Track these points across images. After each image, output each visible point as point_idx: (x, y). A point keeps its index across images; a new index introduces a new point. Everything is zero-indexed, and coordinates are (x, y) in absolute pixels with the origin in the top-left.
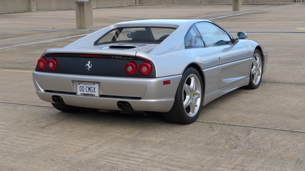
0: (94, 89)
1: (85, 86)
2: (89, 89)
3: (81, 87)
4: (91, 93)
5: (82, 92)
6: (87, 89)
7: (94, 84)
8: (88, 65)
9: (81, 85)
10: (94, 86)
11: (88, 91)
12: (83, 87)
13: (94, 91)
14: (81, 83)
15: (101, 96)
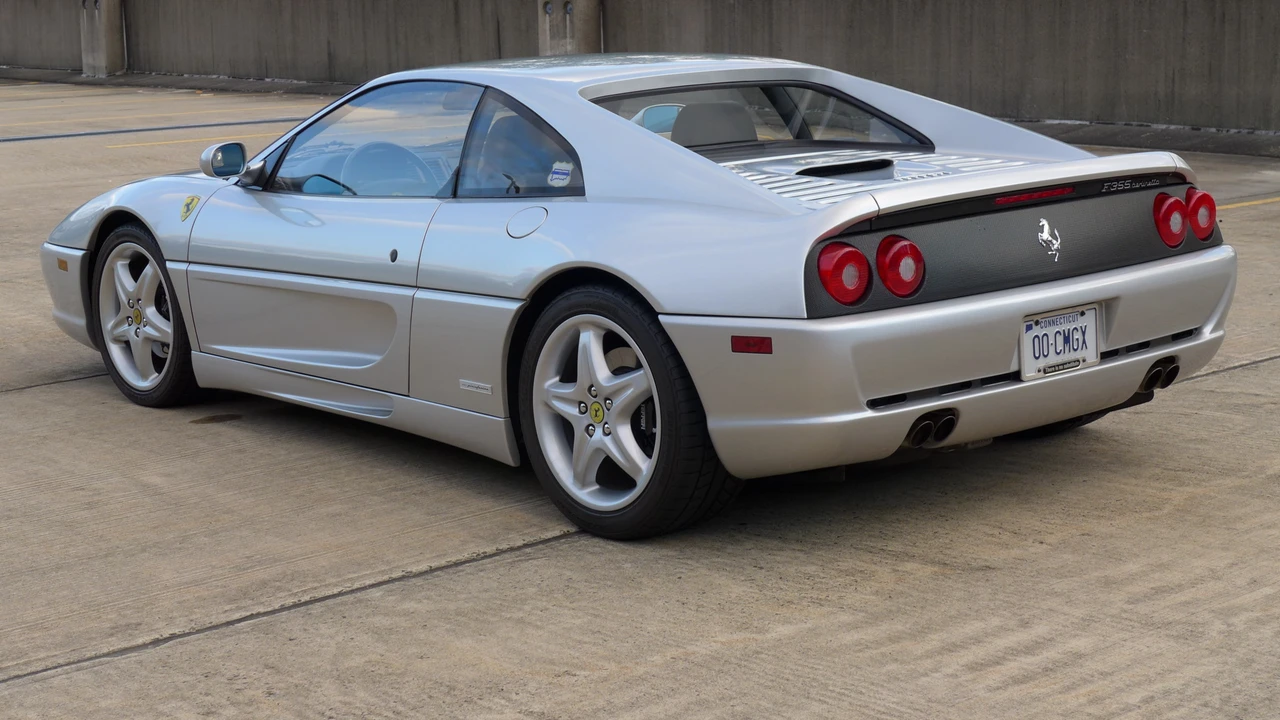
0: (1084, 333)
1: (1051, 331)
2: (1067, 340)
3: (1036, 340)
4: (1072, 356)
5: (1042, 363)
6: (1060, 339)
7: (1083, 314)
8: (1045, 235)
9: (1037, 331)
10: (1081, 322)
11: (1061, 348)
12: (1045, 337)
13: (1084, 342)
14: (1037, 323)
15: (1106, 356)
